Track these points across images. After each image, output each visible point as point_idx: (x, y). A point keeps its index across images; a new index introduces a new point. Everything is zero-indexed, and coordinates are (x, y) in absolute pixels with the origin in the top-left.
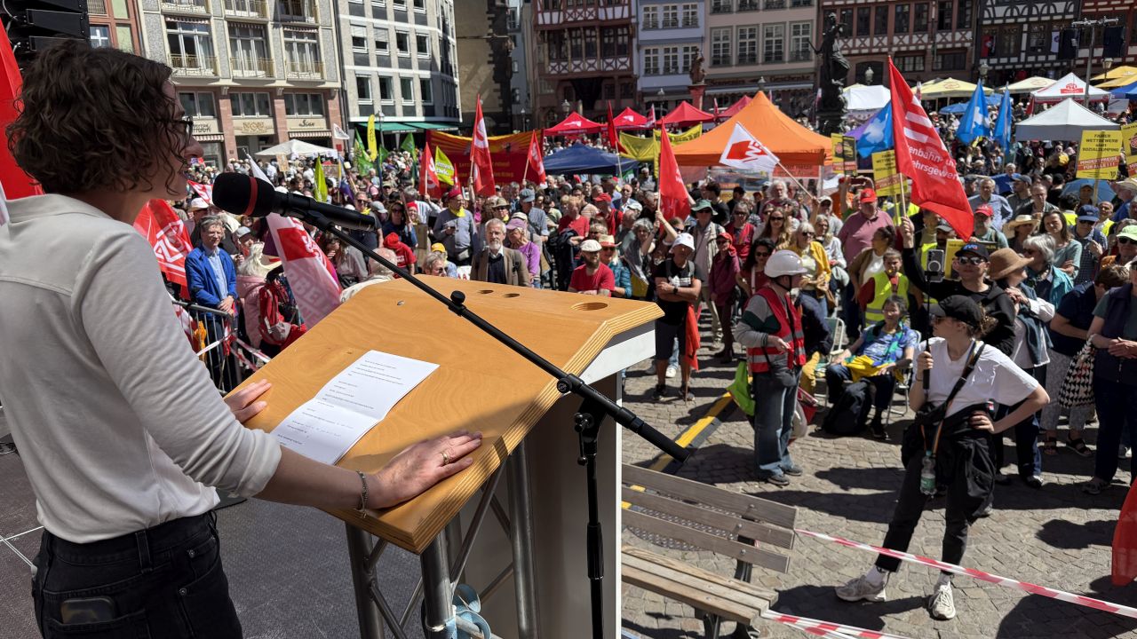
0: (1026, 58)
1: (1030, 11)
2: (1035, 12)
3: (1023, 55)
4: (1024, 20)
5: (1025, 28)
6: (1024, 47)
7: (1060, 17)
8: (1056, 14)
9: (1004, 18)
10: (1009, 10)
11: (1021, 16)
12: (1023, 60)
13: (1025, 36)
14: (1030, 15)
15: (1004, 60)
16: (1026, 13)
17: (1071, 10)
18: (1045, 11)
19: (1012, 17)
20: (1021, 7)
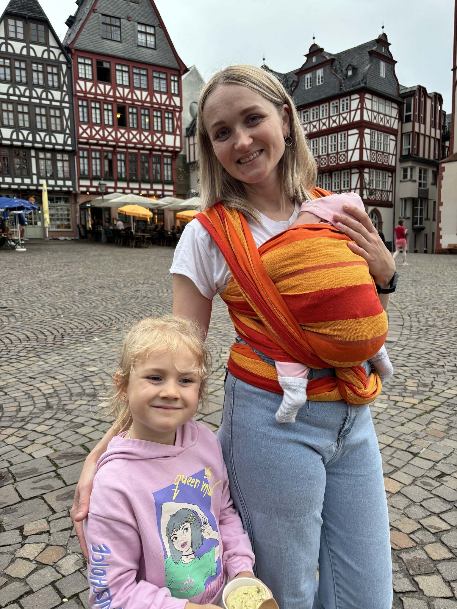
0: (38, 181)
1: (34, 137)
2: (38, 139)
3: (35, 178)
4: (30, 145)
5: (33, 153)
6: (34, 171)
7: (61, 147)
8: (57, 144)
9: (11, 139)
10: (15, 134)
11: (26, 140)
12: (35, 182)
13: (33, 160)
14: (34, 141)
15: (18, 180)
16: (30, 138)
17: (69, 142)
18: (47, 140)
19: (18, 140)
20: (25, 133)
